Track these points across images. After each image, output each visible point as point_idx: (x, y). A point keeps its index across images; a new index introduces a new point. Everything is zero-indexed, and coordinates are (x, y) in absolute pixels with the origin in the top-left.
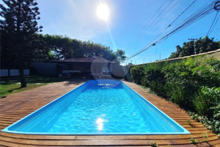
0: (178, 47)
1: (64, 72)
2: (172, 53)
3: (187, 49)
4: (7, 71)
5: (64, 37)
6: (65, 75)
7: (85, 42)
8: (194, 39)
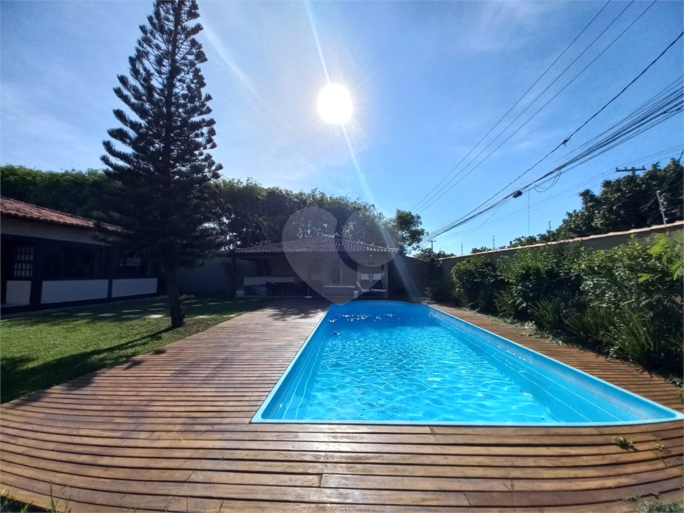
0: (587, 195)
1: (248, 281)
2: (570, 215)
3: (618, 200)
4: (106, 282)
5: (245, 184)
6: (250, 290)
7: (301, 194)
8: (633, 170)
